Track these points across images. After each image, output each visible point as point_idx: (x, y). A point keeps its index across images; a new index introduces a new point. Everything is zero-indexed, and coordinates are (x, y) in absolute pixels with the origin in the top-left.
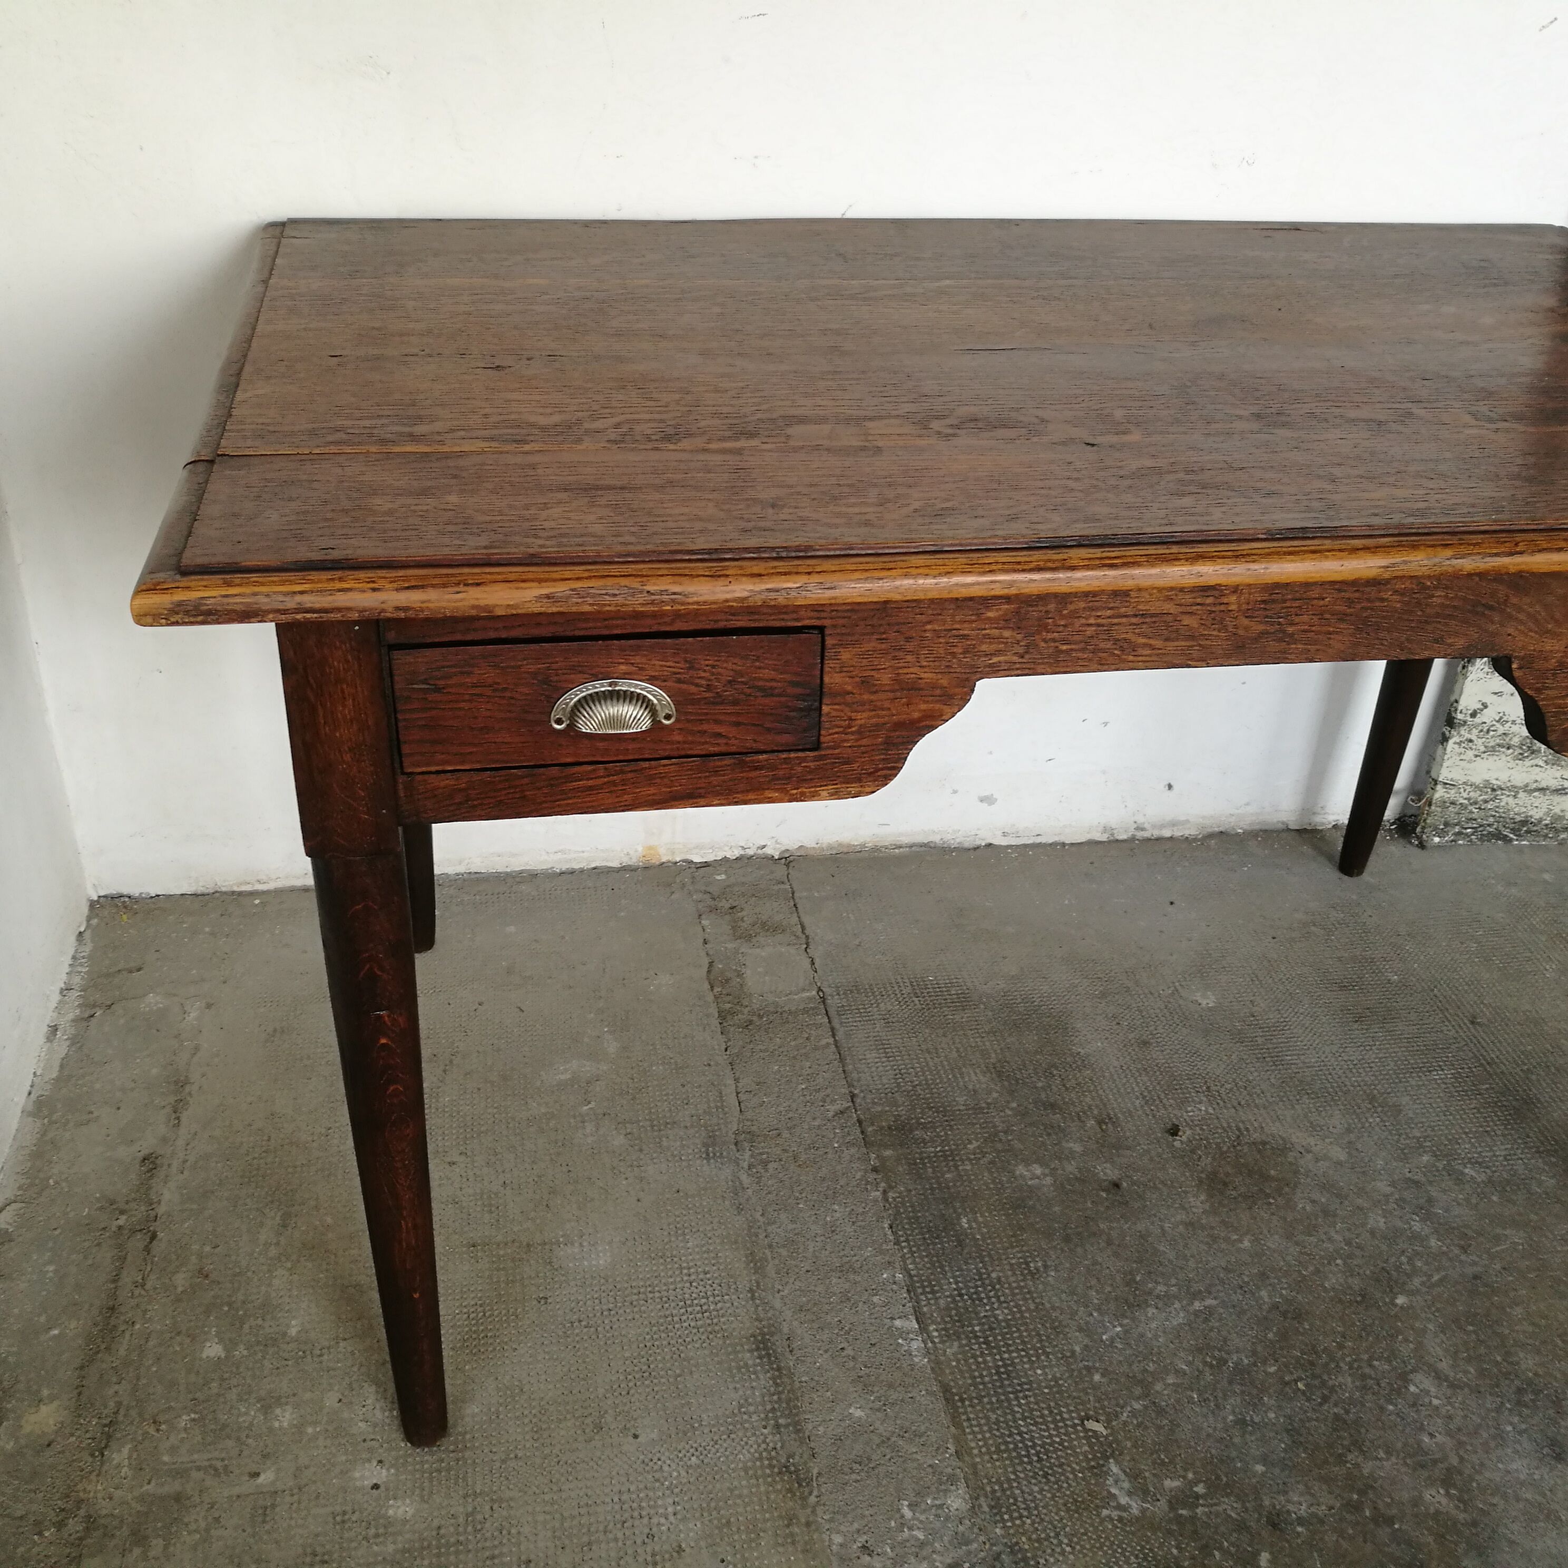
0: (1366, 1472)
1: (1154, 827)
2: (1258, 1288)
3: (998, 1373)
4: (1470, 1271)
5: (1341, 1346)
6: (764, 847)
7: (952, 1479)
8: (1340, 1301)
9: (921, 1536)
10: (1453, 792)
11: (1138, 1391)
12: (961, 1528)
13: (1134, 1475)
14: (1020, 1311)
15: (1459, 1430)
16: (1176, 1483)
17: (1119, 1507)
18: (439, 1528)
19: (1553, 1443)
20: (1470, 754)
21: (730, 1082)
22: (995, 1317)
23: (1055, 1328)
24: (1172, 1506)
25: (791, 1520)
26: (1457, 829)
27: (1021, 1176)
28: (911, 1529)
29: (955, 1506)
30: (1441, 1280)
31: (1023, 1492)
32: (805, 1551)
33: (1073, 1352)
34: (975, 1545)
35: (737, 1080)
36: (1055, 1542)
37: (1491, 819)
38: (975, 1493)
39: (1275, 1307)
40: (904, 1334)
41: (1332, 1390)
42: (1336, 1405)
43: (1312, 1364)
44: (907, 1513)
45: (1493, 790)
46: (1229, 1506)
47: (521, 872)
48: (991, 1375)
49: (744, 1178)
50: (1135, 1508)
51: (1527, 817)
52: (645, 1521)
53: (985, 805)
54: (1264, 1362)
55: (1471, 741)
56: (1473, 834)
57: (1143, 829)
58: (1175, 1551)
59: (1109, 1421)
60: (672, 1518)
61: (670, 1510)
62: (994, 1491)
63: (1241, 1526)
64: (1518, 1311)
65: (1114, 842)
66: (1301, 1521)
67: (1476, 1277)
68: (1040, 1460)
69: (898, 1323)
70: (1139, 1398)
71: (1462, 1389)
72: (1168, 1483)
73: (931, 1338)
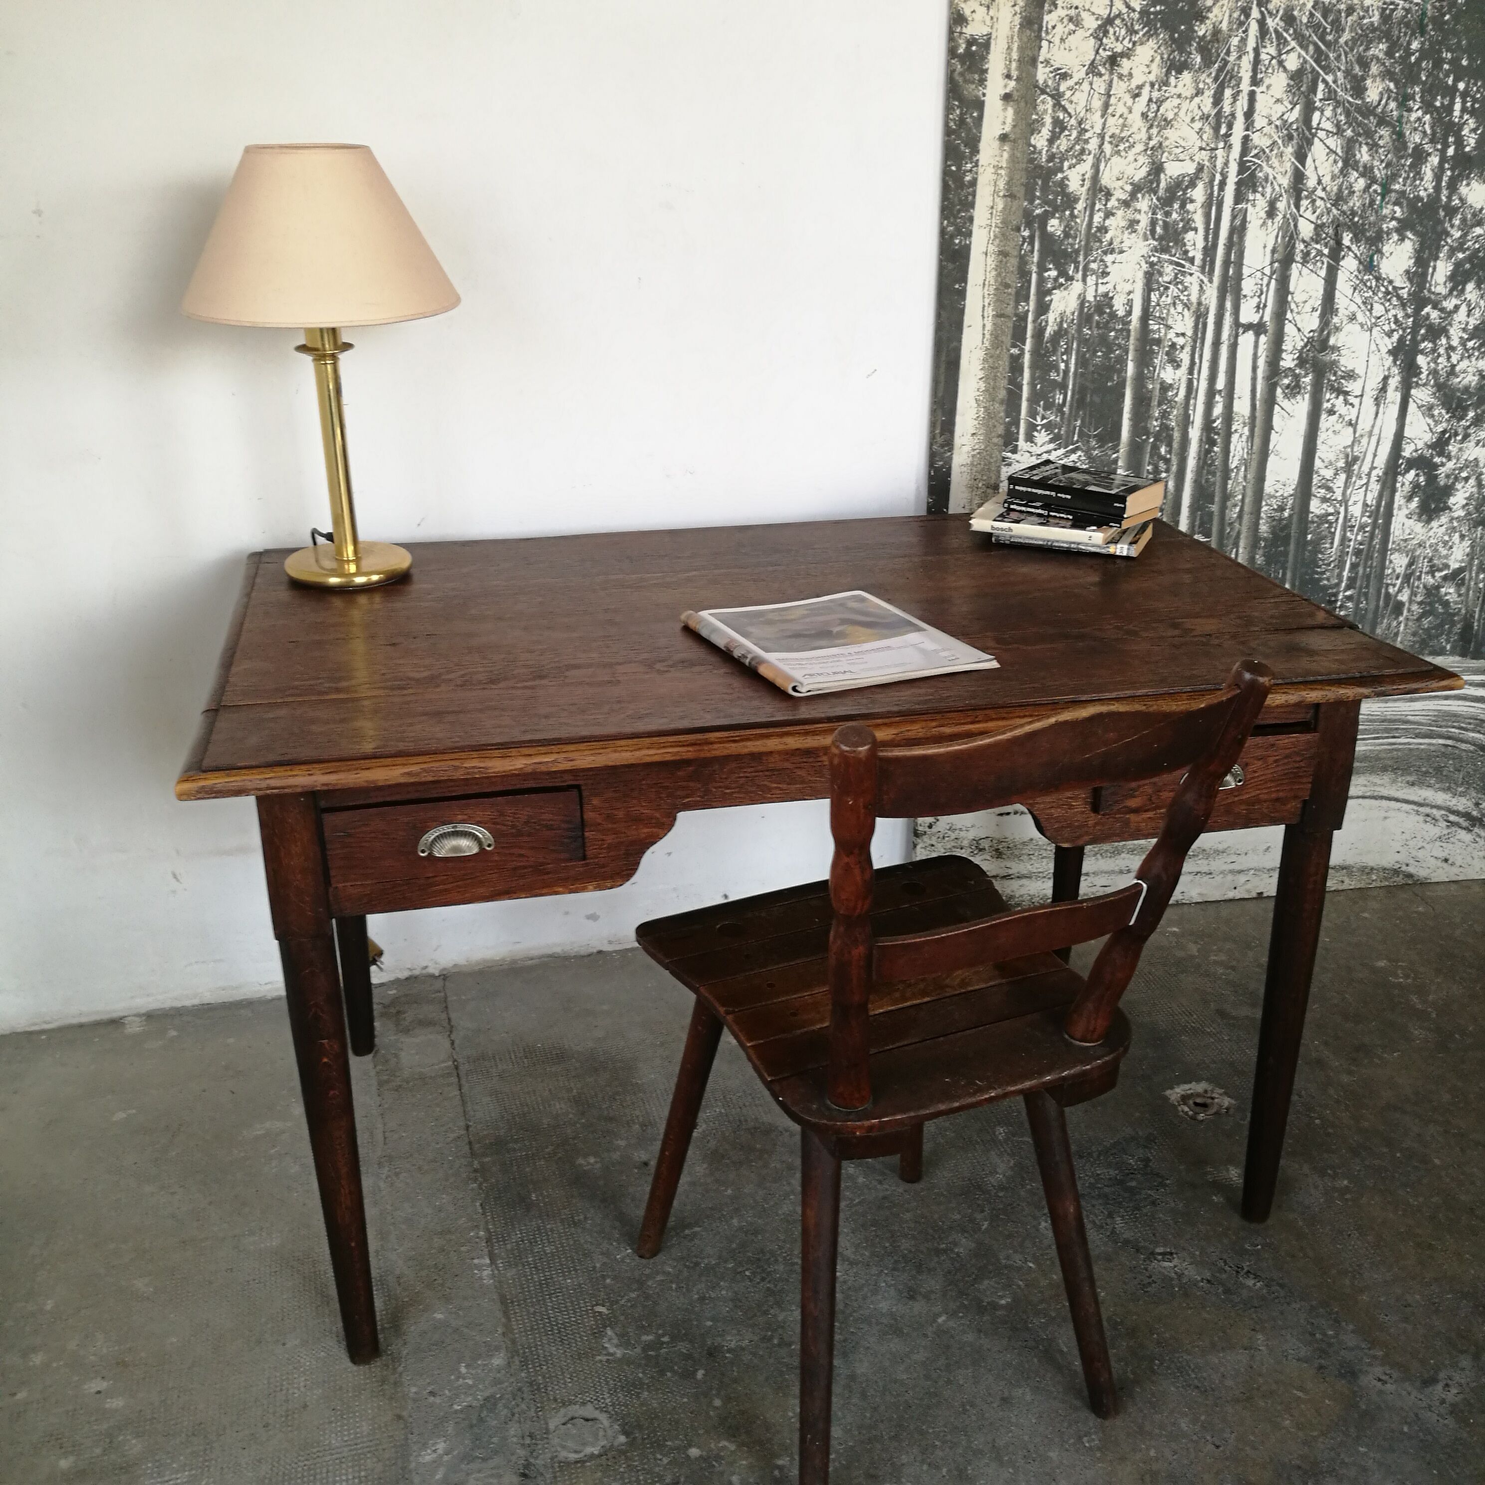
0: (780, 1318)
2: (732, 1218)
3: (541, 1284)
4: (881, 1195)
5: (780, 1248)
6: (426, 967)
7: (497, 1349)
8: (788, 1221)
9: (470, 1382)
11: (635, 1286)
12: (498, 1375)
13: (620, 1336)
14: (562, 1247)
15: (849, 1288)
16: (650, 1337)
17: (609, 1354)
18: (141, 1411)
19: (910, 1289)
21: (380, 1126)
22: (544, 1251)
23: (584, 1255)
24: (644, 1350)
25: (383, 1381)
27: (580, 1165)
28: (464, 1379)
29: (496, 1363)
30: (859, 1202)
31: (544, 1351)
32: (391, 1398)
33: (594, 1267)
34: (506, 1384)
35: (385, 1125)
36: (560, 1377)
38: (513, 1352)
39: (741, 1228)
40: (479, 1267)
41: (769, 1273)
42: (769, 1282)
43: (759, 1260)
44: (463, 1370)
46: (683, 1347)
47: (242, 1001)
48: (534, 1286)
49: (382, 1185)
50: (619, 1353)
52: (284, 1392)
53: (590, 921)
54: (726, 1262)
55: (933, 845)
58: (641, 1375)
59: (612, 1305)
60: (302, 1389)
61: (302, 1384)
62: (524, 1353)
63: (689, 1357)
64: (908, 1216)
66: (730, 1351)
67: (884, 1198)
68: (560, 1332)
69: (476, 1261)
70: (635, 1290)
71: (857, 1264)
72: (645, 1338)
73: (497, 1268)
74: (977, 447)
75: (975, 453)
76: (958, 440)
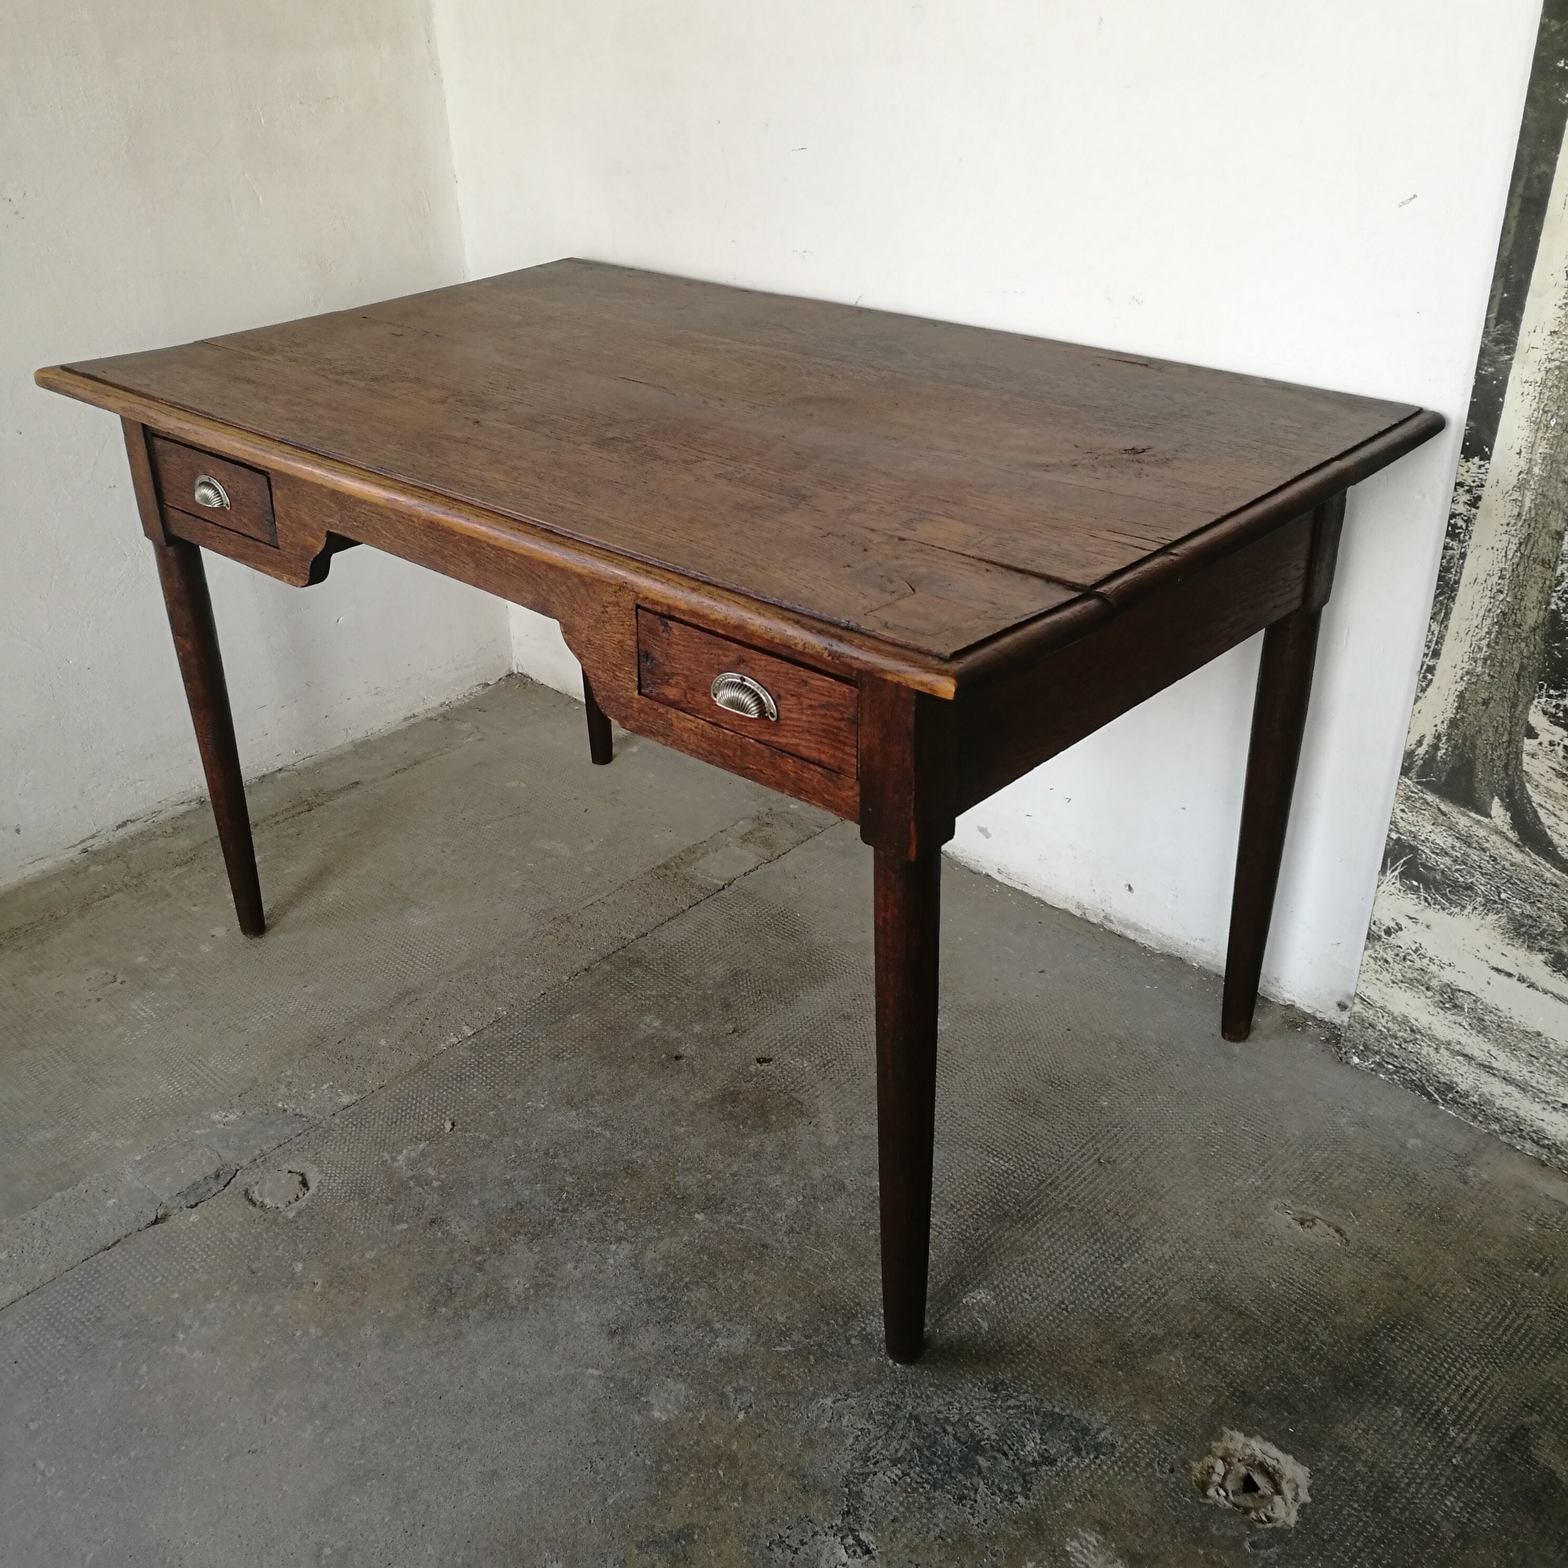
1: (1120, 923)
2: (642, 1149)
7: (362, 1092)
9: (313, 1097)
10: (1371, 1012)
11: (495, 1132)
12: (329, 1108)
13: (422, 1154)
14: (519, 1064)
16: (432, 1173)
17: (394, 1158)
18: (204, 962)
19: (626, 1327)
20: (1386, 977)
21: (605, 894)
22: (506, 1057)
23: (518, 1082)
24: (413, 1177)
25: (290, 1054)
26: (1378, 1058)
27: (644, 1020)
28: (315, 1092)
29: (343, 1100)
30: (743, 1229)
31: (374, 1119)
32: (273, 1066)
33: (504, 1096)
34: (321, 1117)
35: (609, 895)
36: (347, 1143)
37: (1413, 1066)
38: (359, 1103)
39: (630, 1162)
40: (458, 1033)
41: (576, 1210)
42: (563, 1216)
43: (592, 1195)
44: (325, 1087)
45: (1412, 1031)
46: (432, 1199)
48: (456, 1074)
49: (529, 933)
50: (399, 1164)
51: (1452, 1082)
53: (983, 836)
54: (572, 1174)
55: (1386, 961)
56: (1395, 1072)
57: (1111, 921)
58: (378, 1190)
59: (458, 1130)
62: (366, 1109)
63: (421, 1209)
65: (1083, 921)
66: (446, 1232)
72: (429, 1170)
73: (465, 1043)
74: (1556, 356)
75: (1552, 365)
76: (1524, 338)
